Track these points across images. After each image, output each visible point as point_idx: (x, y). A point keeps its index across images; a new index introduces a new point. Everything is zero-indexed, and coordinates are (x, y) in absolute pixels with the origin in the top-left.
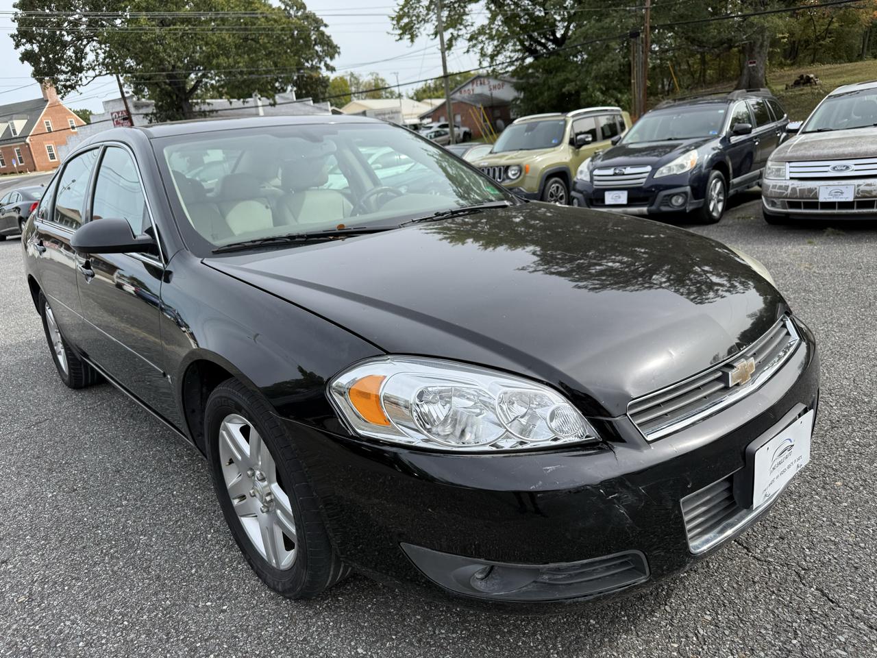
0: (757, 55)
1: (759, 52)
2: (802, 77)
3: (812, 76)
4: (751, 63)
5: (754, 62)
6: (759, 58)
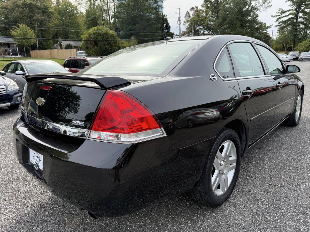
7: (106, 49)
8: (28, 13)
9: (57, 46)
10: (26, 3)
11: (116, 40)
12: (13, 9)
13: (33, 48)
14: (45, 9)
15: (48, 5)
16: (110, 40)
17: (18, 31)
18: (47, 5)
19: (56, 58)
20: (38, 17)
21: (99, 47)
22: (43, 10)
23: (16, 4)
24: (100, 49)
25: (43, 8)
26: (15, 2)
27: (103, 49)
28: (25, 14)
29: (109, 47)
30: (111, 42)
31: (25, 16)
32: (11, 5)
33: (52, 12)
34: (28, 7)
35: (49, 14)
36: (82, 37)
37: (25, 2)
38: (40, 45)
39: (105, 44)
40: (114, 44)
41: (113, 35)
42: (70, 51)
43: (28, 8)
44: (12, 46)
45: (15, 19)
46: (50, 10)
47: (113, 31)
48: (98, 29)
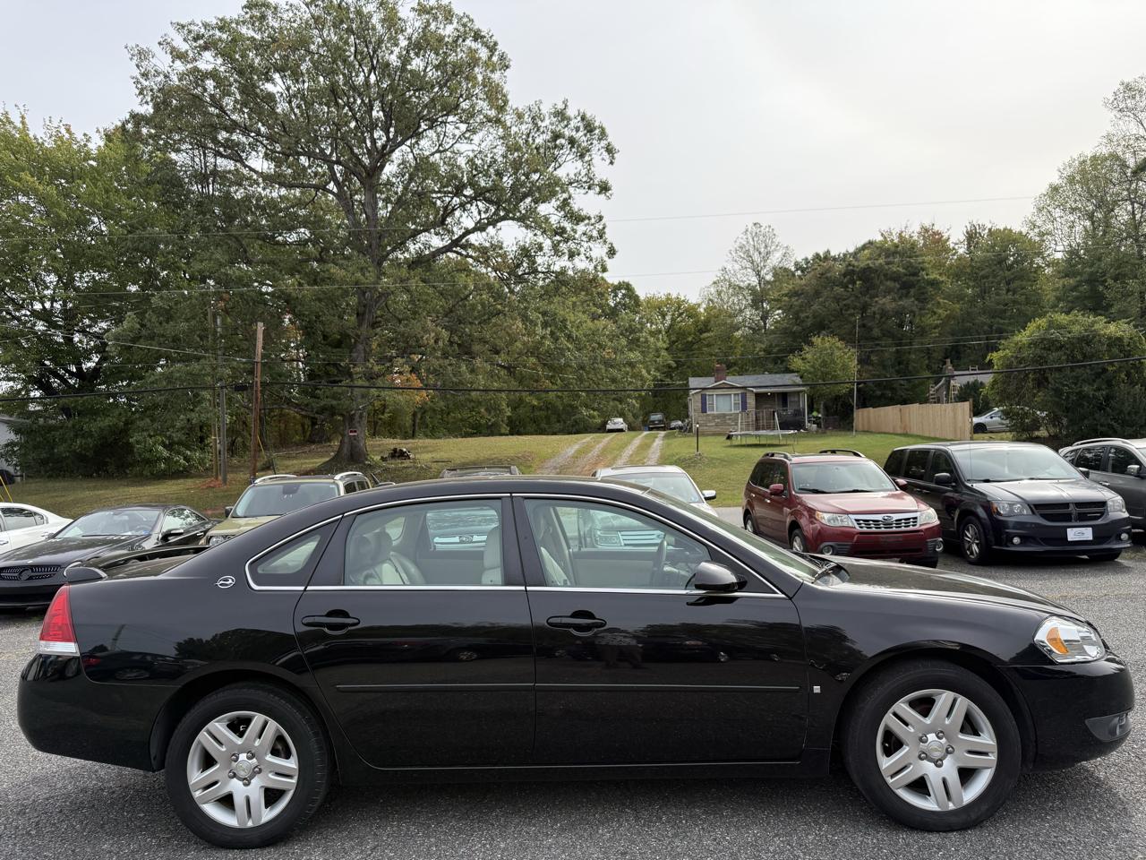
0: (357, 425)
1: (359, 422)
2: (395, 450)
3: (405, 450)
4: (351, 432)
5: (355, 432)
6: (360, 428)
7: (1082, 396)
8: (857, 297)
9: (937, 390)
10: (853, 270)
11: (1137, 357)
12: (817, 294)
13: (864, 399)
14: (915, 274)
15: (923, 262)
16: (1106, 359)
17: (809, 356)
18: (920, 263)
19: (915, 433)
20: (884, 304)
21: (1053, 389)
22: (904, 279)
23: (827, 278)
24: (1057, 399)
25: (906, 275)
26: (822, 274)
27: (1068, 397)
28: (844, 302)
29: (1099, 389)
30: (1110, 369)
31: (847, 307)
32: (814, 282)
33: (934, 279)
34: (860, 279)
35: (924, 288)
36: (991, 360)
37: (851, 268)
38: (885, 392)
39: (1077, 378)
40: (1123, 376)
41: (1120, 339)
42: (954, 410)
43: (858, 282)
44: (792, 399)
45: (818, 319)
46: (926, 277)
47: (1128, 323)
48: (1051, 324)
